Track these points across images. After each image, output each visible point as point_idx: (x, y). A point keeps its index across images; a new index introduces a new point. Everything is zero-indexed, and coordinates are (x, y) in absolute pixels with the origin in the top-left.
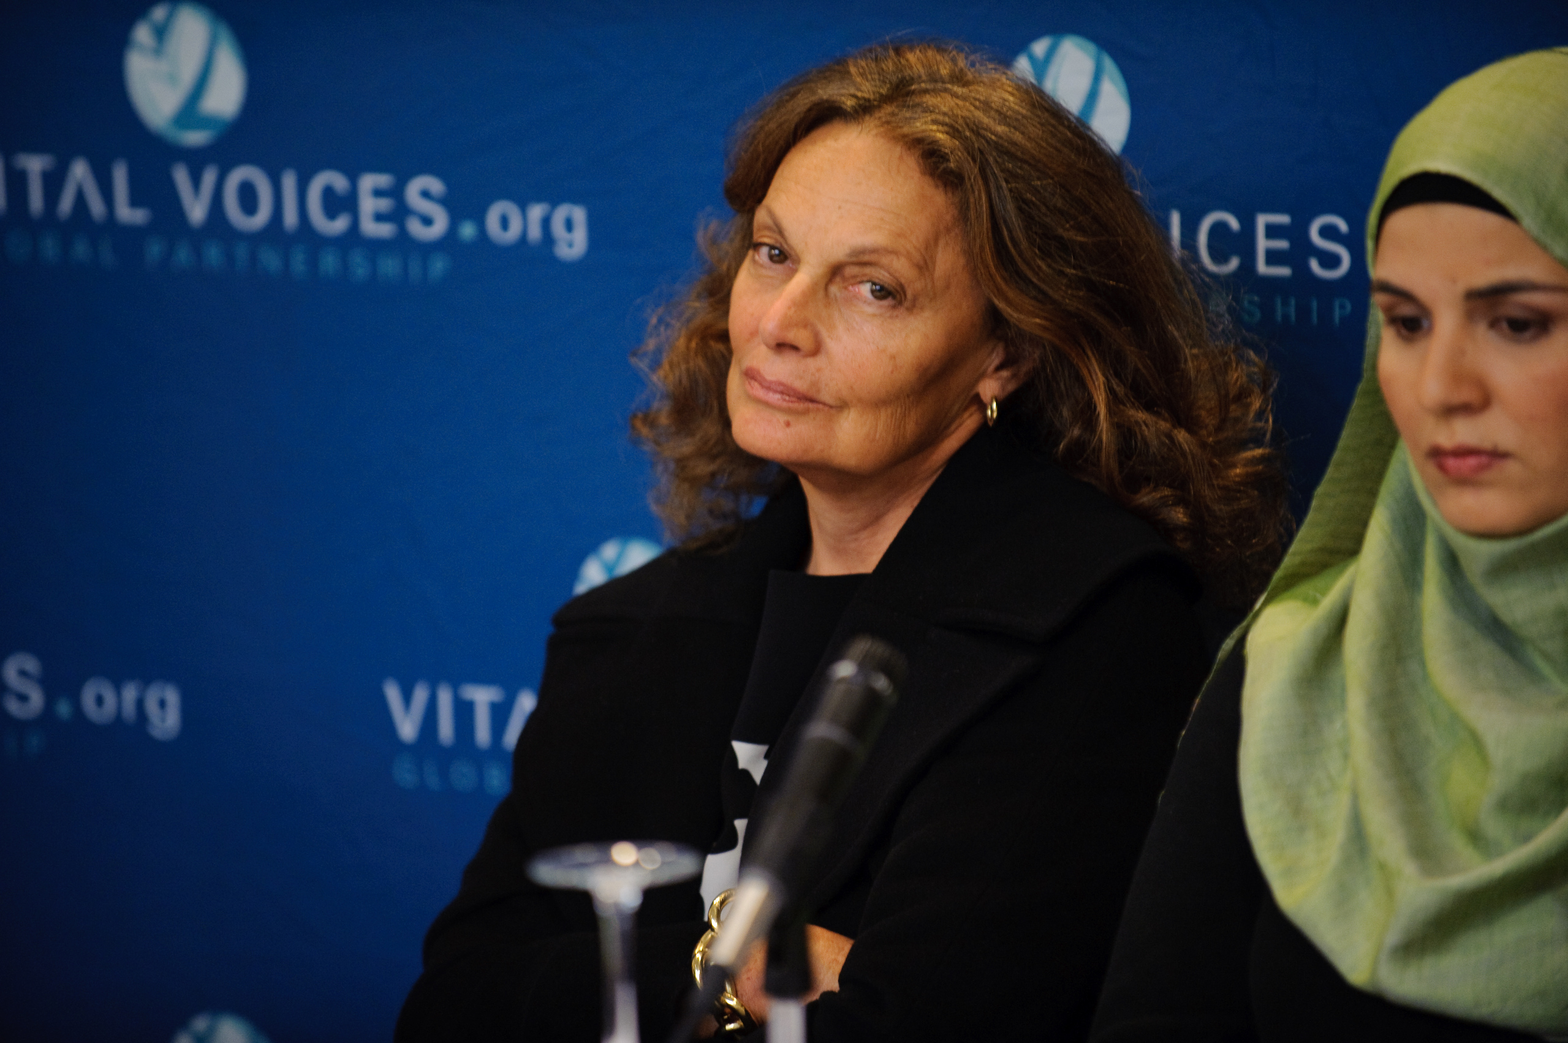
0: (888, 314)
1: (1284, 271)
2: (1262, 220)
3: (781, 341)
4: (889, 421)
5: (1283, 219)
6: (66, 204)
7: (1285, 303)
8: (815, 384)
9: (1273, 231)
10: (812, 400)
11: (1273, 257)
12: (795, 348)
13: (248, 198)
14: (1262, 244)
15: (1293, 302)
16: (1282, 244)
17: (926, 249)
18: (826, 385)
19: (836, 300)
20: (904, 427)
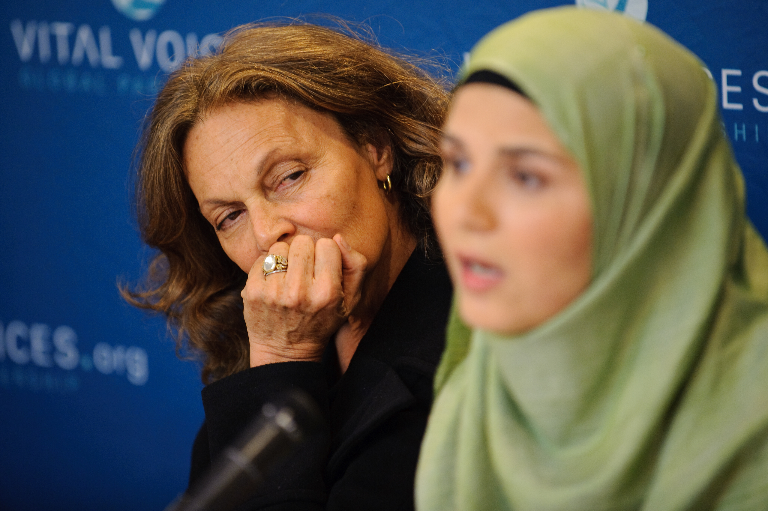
1: (739, 107)
2: (725, 73)
5: (737, 73)
6: (78, 54)
7: (740, 128)
9: (732, 80)
11: (732, 98)
13: (170, 51)
14: (726, 89)
15: (744, 127)
16: (737, 89)
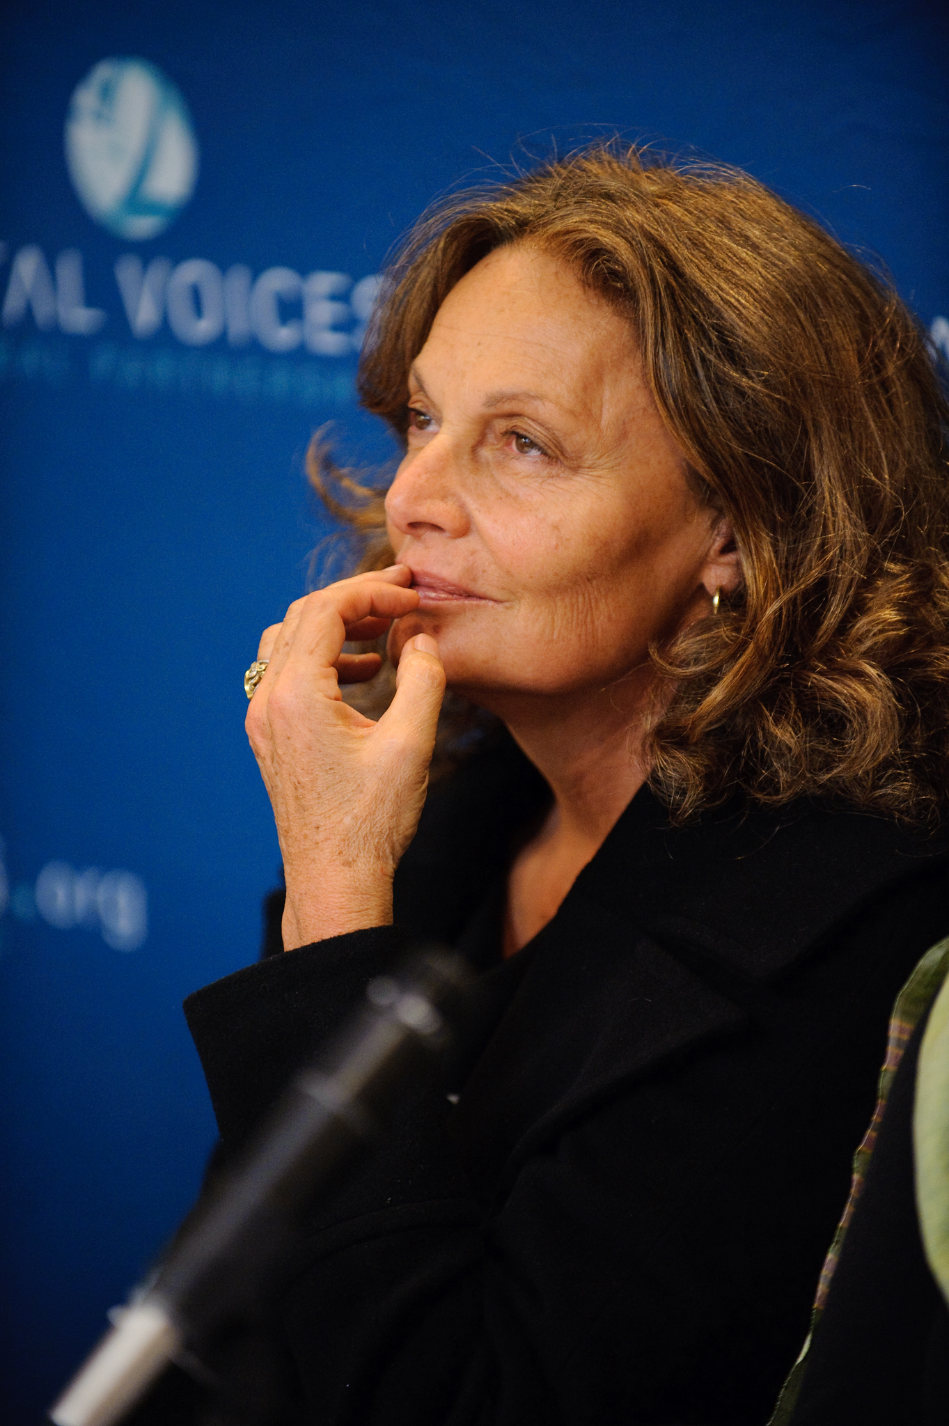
0: (545, 473)
3: (412, 520)
4: (569, 614)
8: (470, 571)
10: (469, 595)
12: (436, 528)
13: (196, 299)
17: (585, 389)
18: (484, 571)
19: (488, 463)
20: (593, 622)
